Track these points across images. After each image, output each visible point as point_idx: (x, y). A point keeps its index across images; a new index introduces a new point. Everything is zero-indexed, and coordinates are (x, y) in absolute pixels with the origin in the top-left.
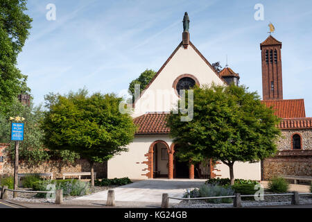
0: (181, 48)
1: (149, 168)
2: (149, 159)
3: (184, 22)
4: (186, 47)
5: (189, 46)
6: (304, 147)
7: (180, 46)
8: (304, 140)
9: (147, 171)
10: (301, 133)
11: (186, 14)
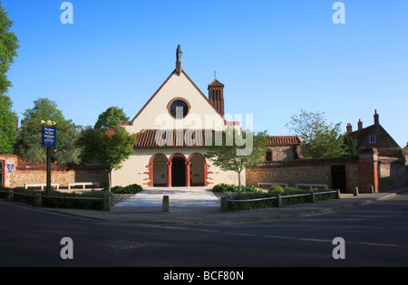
0: (174, 76)
1: (150, 179)
2: (150, 170)
3: (177, 53)
4: (178, 74)
5: (181, 74)
6: (274, 159)
7: (173, 73)
8: (274, 154)
9: (148, 181)
10: (272, 148)
11: (179, 46)
